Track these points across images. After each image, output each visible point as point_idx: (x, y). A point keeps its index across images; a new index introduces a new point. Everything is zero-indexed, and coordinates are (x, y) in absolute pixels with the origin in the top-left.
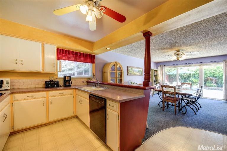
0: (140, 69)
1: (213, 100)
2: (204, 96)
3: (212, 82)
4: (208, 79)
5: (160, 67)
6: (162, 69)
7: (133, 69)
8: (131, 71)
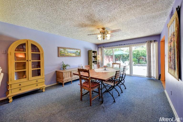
0: (77, 50)
1: (140, 77)
2: (133, 74)
3: (143, 61)
4: (140, 58)
5: (100, 48)
6: (102, 50)
7: (67, 50)
8: (63, 52)
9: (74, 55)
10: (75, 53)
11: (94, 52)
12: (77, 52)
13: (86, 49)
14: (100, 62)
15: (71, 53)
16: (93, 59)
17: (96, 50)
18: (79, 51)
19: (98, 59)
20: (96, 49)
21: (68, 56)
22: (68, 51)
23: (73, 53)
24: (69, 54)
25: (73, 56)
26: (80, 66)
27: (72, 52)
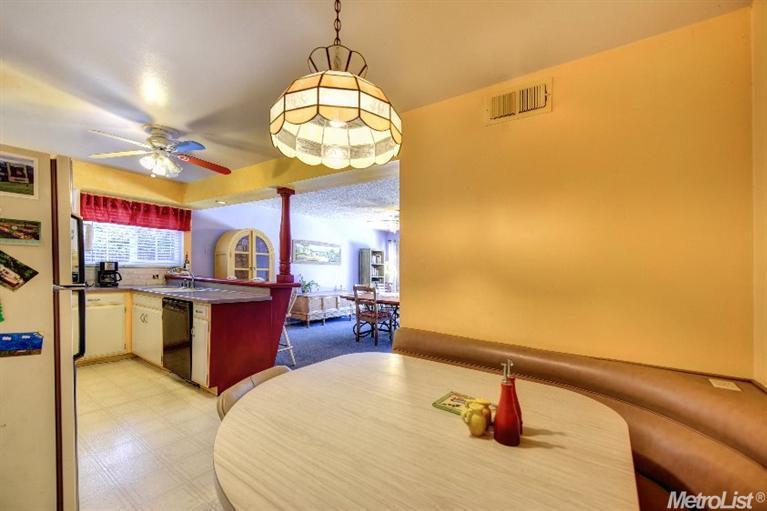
0: (333, 248)
5: (392, 243)
8: (302, 251)
9: (326, 260)
10: (328, 254)
11: (374, 253)
12: (332, 251)
13: (353, 245)
14: (390, 281)
15: (319, 254)
16: (374, 273)
17: (382, 249)
18: (337, 250)
19: (386, 272)
20: (380, 244)
21: (313, 261)
22: (311, 250)
23: (322, 254)
24: (315, 256)
25: (323, 263)
26: (338, 287)
27: (320, 252)
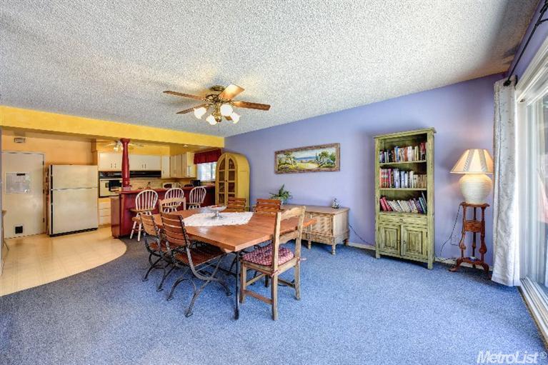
0: (324, 150)
7: (293, 155)
8: (284, 161)
9: (314, 166)
10: (317, 159)
12: (324, 154)
15: (304, 160)
18: (331, 152)
21: (295, 171)
22: (294, 158)
23: (309, 160)
24: (299, 164)
25: (310, 171)
27: (305, 158)
